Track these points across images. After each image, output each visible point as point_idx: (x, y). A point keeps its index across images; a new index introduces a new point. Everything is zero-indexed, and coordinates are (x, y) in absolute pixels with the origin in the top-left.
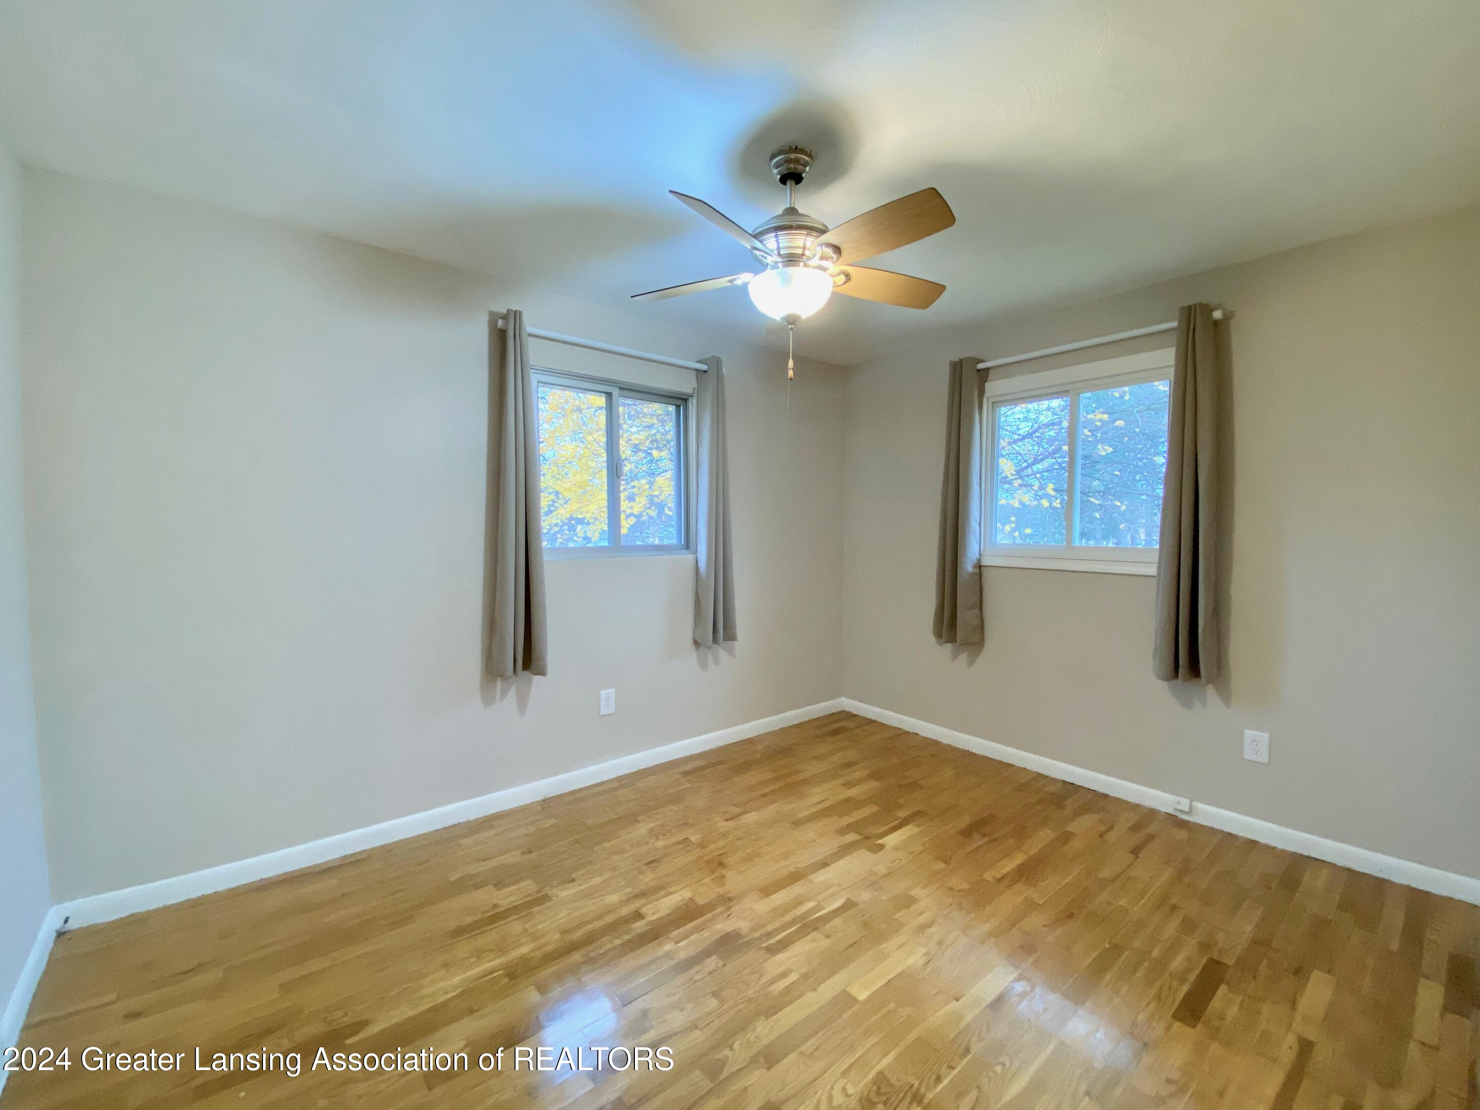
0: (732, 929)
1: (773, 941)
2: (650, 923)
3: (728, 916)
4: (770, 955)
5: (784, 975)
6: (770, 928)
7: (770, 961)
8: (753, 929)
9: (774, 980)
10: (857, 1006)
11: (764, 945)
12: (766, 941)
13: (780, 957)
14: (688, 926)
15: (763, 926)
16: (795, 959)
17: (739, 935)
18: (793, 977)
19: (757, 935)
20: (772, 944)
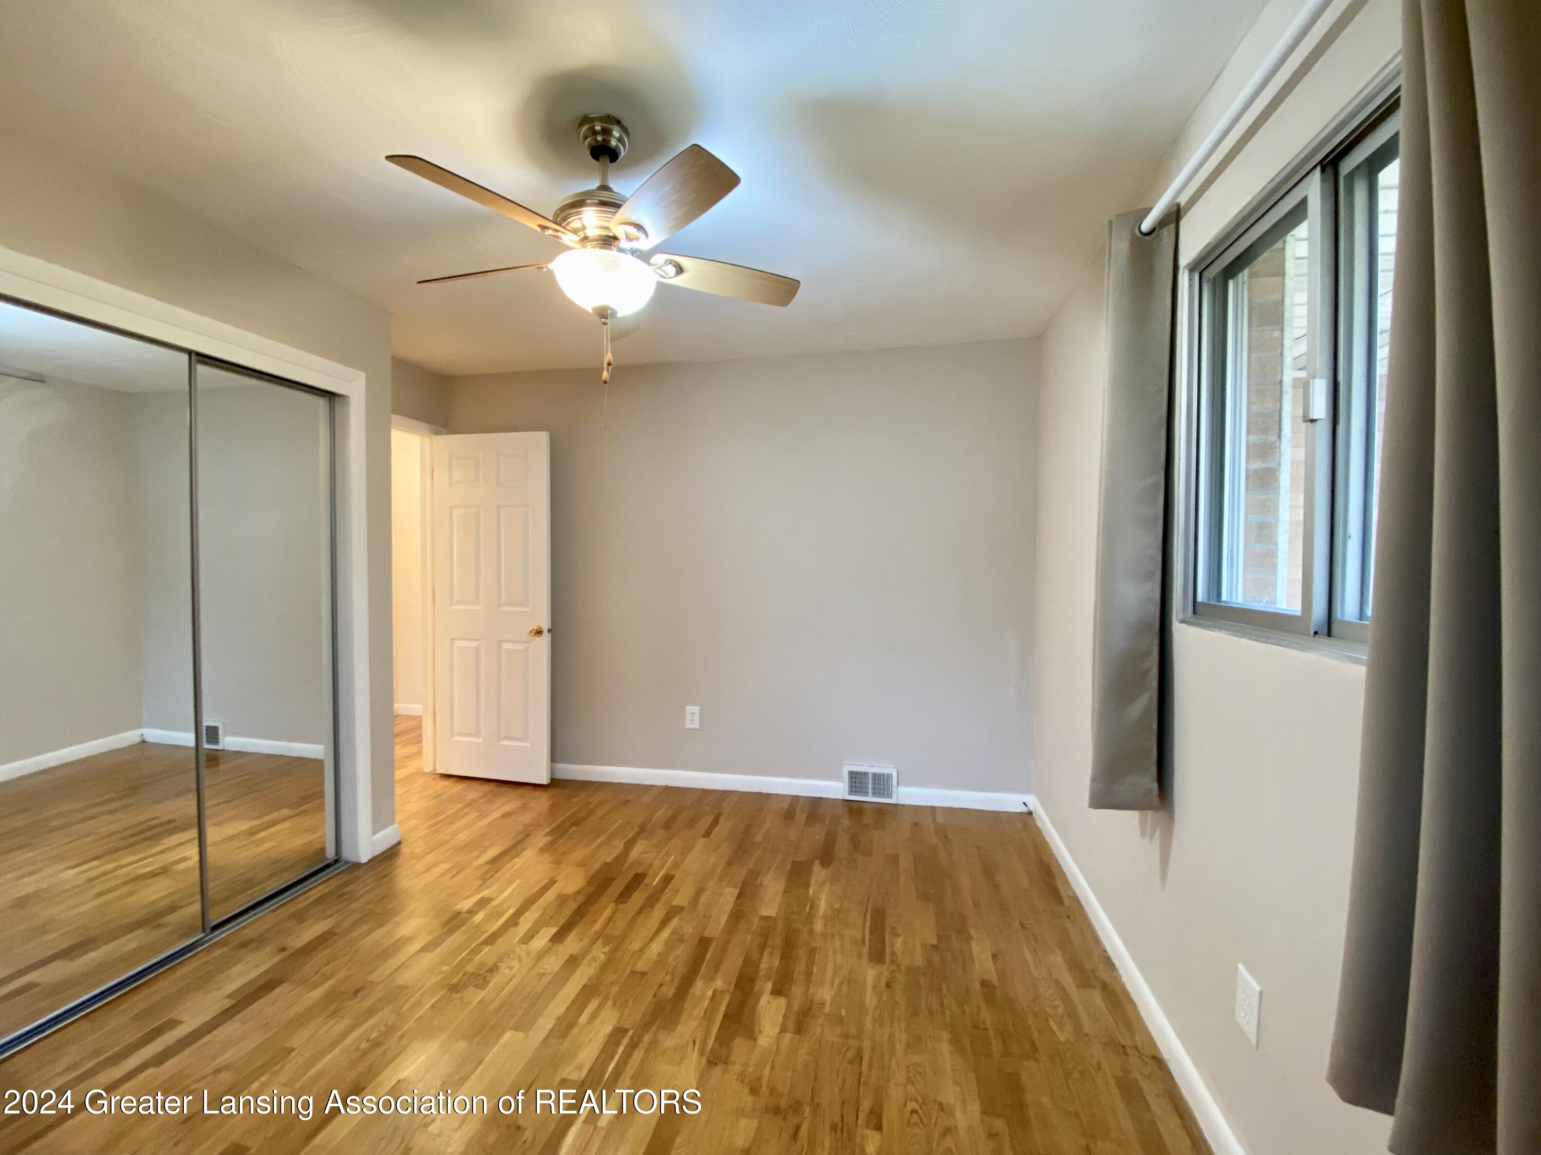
0: (677, 1030)
1: (625, 1041)
2: (760, 994)
3: (694, 1043)
4: (618, 1025)
5: (594, 1016)
6: (638, 1055)
7: (615, 1020)
8: (654, 1044)
9: (599, 1009)
10: (512, 1024)
11: (631, 1033)
12: (632, 1038)
13: (609, 1028)
14: (723, 1008)
15: (647, 1051)
16: (591, 1036)
17: (664, 1028)
18: (583, 1019)
19: (647, 1038)
20: (623, 1037)
